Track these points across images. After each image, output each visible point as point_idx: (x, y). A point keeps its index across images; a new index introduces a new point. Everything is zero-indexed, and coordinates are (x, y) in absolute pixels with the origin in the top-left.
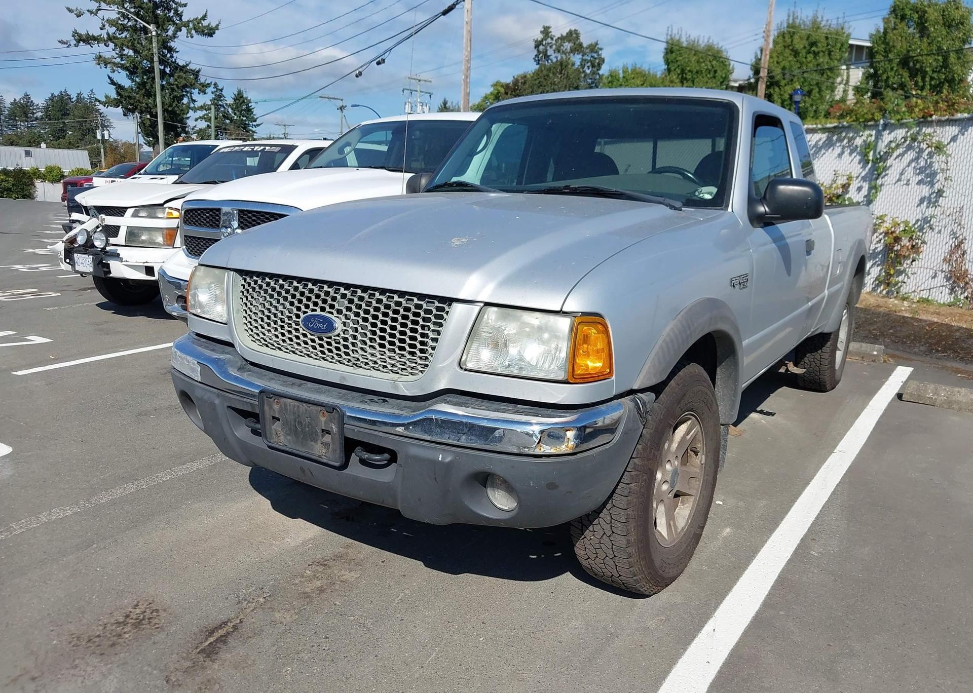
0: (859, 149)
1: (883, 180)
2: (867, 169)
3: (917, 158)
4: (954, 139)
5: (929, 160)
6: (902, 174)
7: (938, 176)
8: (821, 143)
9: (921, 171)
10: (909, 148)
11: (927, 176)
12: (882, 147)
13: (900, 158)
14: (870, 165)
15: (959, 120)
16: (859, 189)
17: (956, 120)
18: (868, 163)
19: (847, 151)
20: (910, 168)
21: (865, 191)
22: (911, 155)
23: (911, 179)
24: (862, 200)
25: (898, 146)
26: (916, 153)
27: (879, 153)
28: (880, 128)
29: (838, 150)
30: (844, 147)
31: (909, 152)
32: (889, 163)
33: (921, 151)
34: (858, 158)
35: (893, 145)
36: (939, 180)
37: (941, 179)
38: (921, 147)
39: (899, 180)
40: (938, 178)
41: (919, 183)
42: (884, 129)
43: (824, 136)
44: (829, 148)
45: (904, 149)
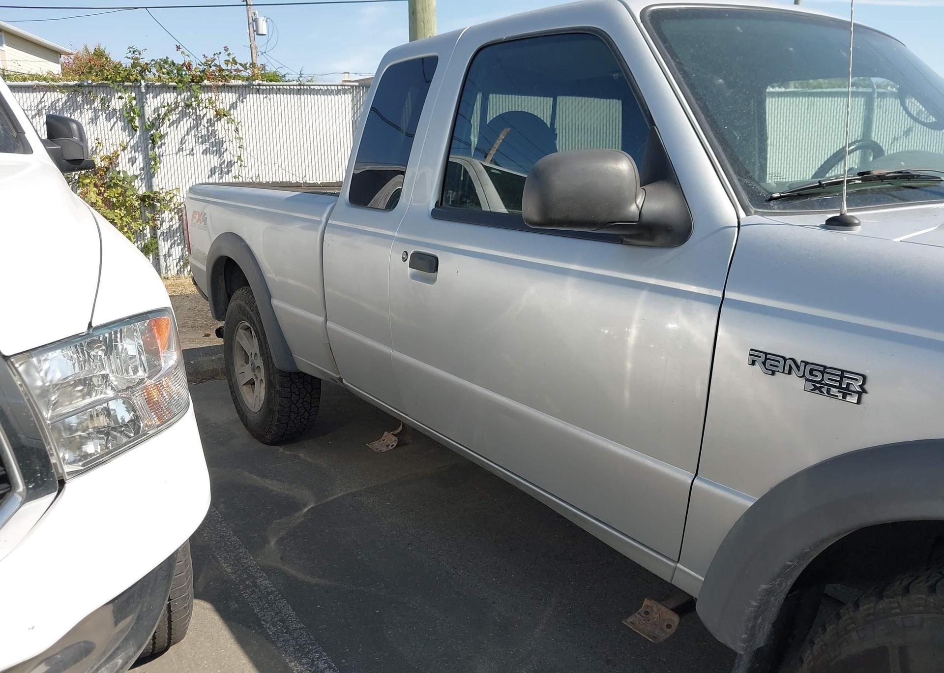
0: (118, 113)
1: (160, 149)
2: (136, 137)
3: (196, 126)
4: (233, 106)
5: (210, 128)
6: (182, 142)
7: (225, 144)
9: (204, 140)
10: (183, 115)
11: (212, 145)
12: (149, 113)
13: (175, 125)
14: (138, 133)
15: (235, 86)
16: (133, 161)
17: (231, 87)
18: (136, 131)
19: (102, 117)
20: (190, 136)
21: (140, 162)
22: (186, 123)
23: (194, 148)
24: (139, 173)
25: (169, 112)
26: (193, 120)
27: (149, 119)
28: (143, 90)
29: (90, 114)
30: (95, 111)
31: (185, 119)
32: (163, 129)
33: (199, 119)
34: (120, 124)
35: (162, 111)
36: (226, 149)
37: (228, 148)
38: (198, 114)
39: (181, 150)
40: (224, 146)
41: (205, 152)
42: (147, 93)
43: (63, 97)
44: (74, 111)
45: (178, 116)
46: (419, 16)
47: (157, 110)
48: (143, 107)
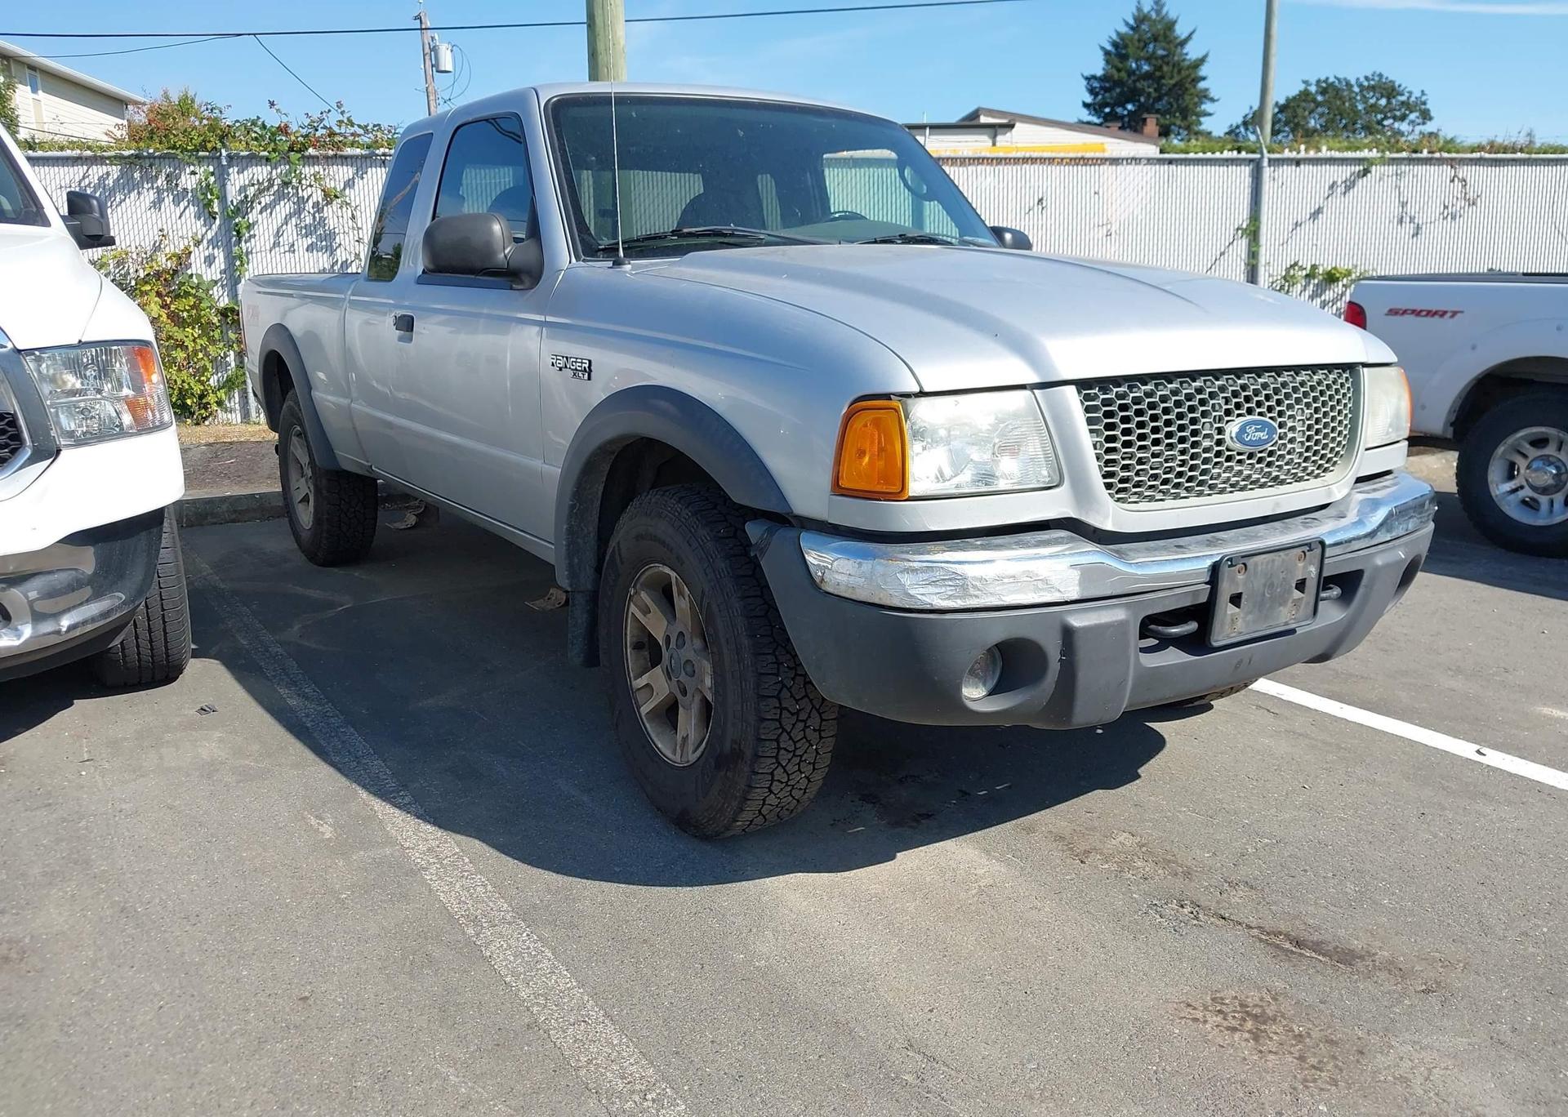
0: (190, 194)
1: (248, 244)
2: (215, 227)
3: (298, 212)
4: (349, 184)
5: (317, 215)
6: (278, 234)
7: (337, 237)
8: (110, 182)
9: (308, 231)
10: (280, 196)
11: (321, 238)
12: (233, 194)
13: (269, 211)
14: (218, 222)
15: (352, 157)
16: (210, 261)
17: (346, 157)
18: (215, 218)
19: (168, 200)
20: (289, 226)
21: (220, 262)
22: (284, 209)
23: (296, 243)
24: (219, 277)
25: (260, 192)
26: (294, 203)
27: (232, 201)
28: (225, 163)
29: (152, 196)
30: (159, 191)
31: (282, 203)
32: (252, 217)
33: (302, 202)
34: (192, 209)
35: (251, 191)
36: (340, 245)
37: (343, 243)
38: (300, 195)
39: (276, 244)
40: (337, 240)
41: (310, 248)
42: (230, 165)
43: (115, 171)
44: (129, 192)
45: (272, 197)
46: (602, 58)
47: (243, 189)
48: (224, 185)
